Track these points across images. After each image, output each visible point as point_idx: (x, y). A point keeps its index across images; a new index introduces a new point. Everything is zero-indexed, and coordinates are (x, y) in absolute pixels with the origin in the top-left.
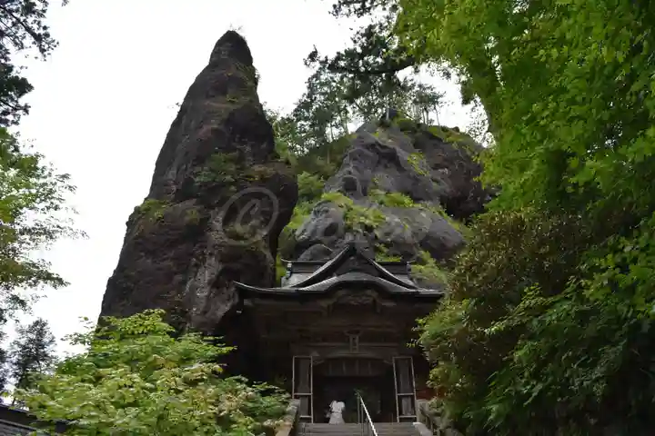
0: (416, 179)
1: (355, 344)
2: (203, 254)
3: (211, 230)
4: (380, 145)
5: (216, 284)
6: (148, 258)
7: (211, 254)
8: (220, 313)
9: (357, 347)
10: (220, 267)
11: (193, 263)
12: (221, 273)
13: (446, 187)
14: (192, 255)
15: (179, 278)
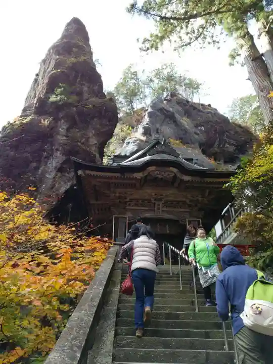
0: (186, 131)
1: (159, 209)
2: (52, 150)
3: (58, 134)
4: (165, 110)
5: (60, 170)
6: (12, 151)
7: (57, 150)
8: (63, 190)
9: (160, 210)
10: (64, 158)
11: (44, 156)
12: (64, 163)
13: (202, 138)
14: (44, 151)
15: (34, 165)
